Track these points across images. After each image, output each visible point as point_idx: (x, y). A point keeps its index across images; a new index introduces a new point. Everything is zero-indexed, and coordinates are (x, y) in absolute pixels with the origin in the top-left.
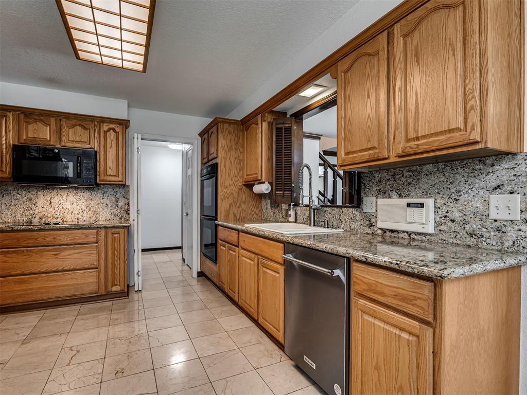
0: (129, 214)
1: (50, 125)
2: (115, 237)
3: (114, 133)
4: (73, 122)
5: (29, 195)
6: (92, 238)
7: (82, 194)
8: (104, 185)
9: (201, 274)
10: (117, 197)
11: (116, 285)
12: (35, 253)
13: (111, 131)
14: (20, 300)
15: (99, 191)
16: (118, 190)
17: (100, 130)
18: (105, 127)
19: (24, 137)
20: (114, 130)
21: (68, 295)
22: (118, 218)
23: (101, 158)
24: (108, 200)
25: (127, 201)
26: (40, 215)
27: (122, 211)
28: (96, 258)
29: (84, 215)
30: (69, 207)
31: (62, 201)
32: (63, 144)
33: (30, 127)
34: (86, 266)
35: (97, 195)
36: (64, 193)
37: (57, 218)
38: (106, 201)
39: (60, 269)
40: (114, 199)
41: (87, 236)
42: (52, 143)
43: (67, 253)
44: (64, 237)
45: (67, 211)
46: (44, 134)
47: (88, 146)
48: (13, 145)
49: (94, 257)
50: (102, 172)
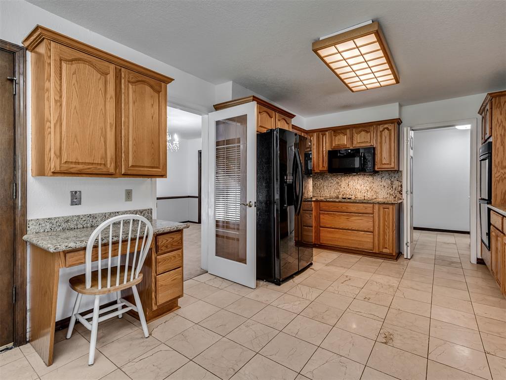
0: (402, 194)
1: (346, 134)
2: (385, 211)
3: (387, 131)
4: (360, 129)
5: (337, 180)
6: (370, 210)
7: (367, 178)
8: (382, 171)
9: (480, 262)
10: (392, 180)
11: (386, 248)
12: (337, 216)
13: (386, 130)
14: (330, 243)
15: (379, 176)
16: (392, 174)
17: (377, 131)
18: (381, 128)
19: (334, 145)
20: (388, 129)
21: (355, 247)
22: (393, 197)
23: (378, 152)
24: (386, 182)
25: (400, 184)
26: (343, 193)
27: (396, 192)
28: (372, 225)
29: (368, 194)
30: (359, 187)
31: (355, 184)
32: (354, 146)
33: (337, 138)
34: (365, 229)
35: (377, 179)
36: (356, 178)
37: (352, 195)
38: (384, 183)
39: (350, 228)
40: (390, 182)
41: (366, 209)
42: (347, 146)
43: (354, 218)
44: (353, 208)
45: (357, 191)
46: (343, 141)
47: (370, 144)
48: (329, 151)
49: (371, 224)
50: (378, 162)
